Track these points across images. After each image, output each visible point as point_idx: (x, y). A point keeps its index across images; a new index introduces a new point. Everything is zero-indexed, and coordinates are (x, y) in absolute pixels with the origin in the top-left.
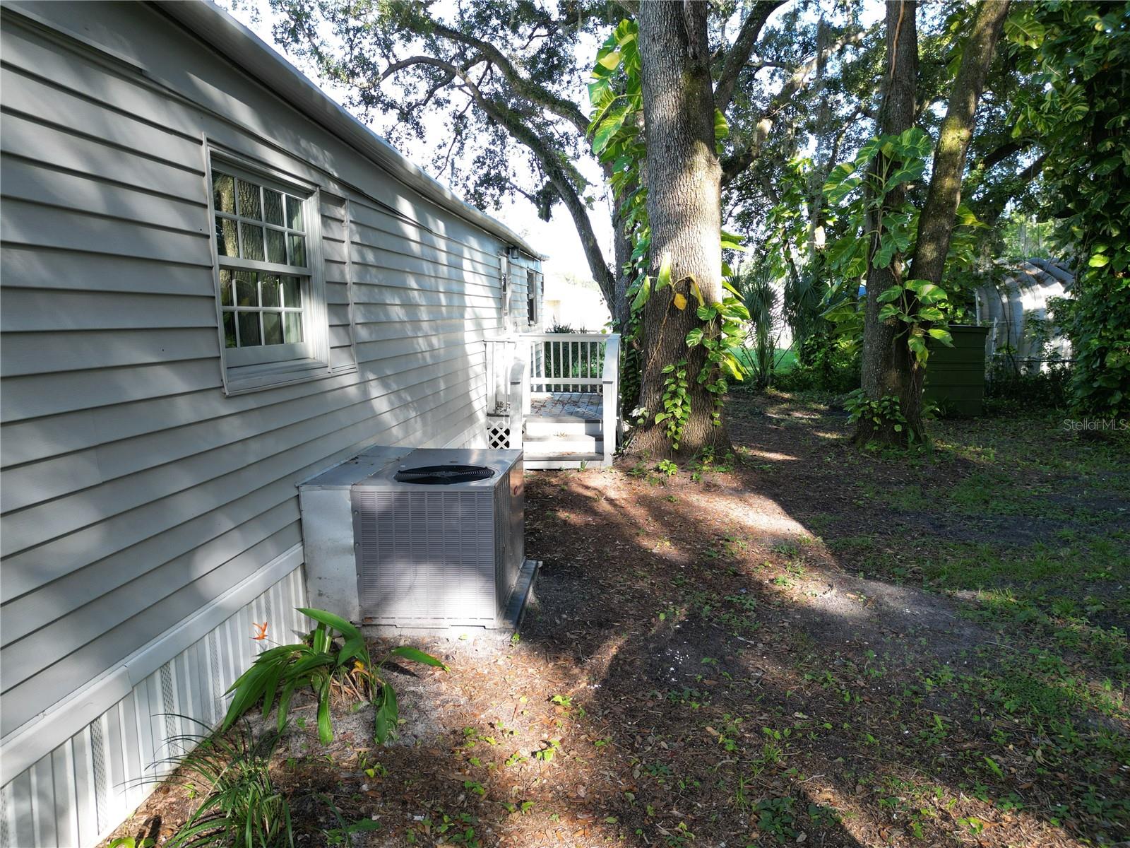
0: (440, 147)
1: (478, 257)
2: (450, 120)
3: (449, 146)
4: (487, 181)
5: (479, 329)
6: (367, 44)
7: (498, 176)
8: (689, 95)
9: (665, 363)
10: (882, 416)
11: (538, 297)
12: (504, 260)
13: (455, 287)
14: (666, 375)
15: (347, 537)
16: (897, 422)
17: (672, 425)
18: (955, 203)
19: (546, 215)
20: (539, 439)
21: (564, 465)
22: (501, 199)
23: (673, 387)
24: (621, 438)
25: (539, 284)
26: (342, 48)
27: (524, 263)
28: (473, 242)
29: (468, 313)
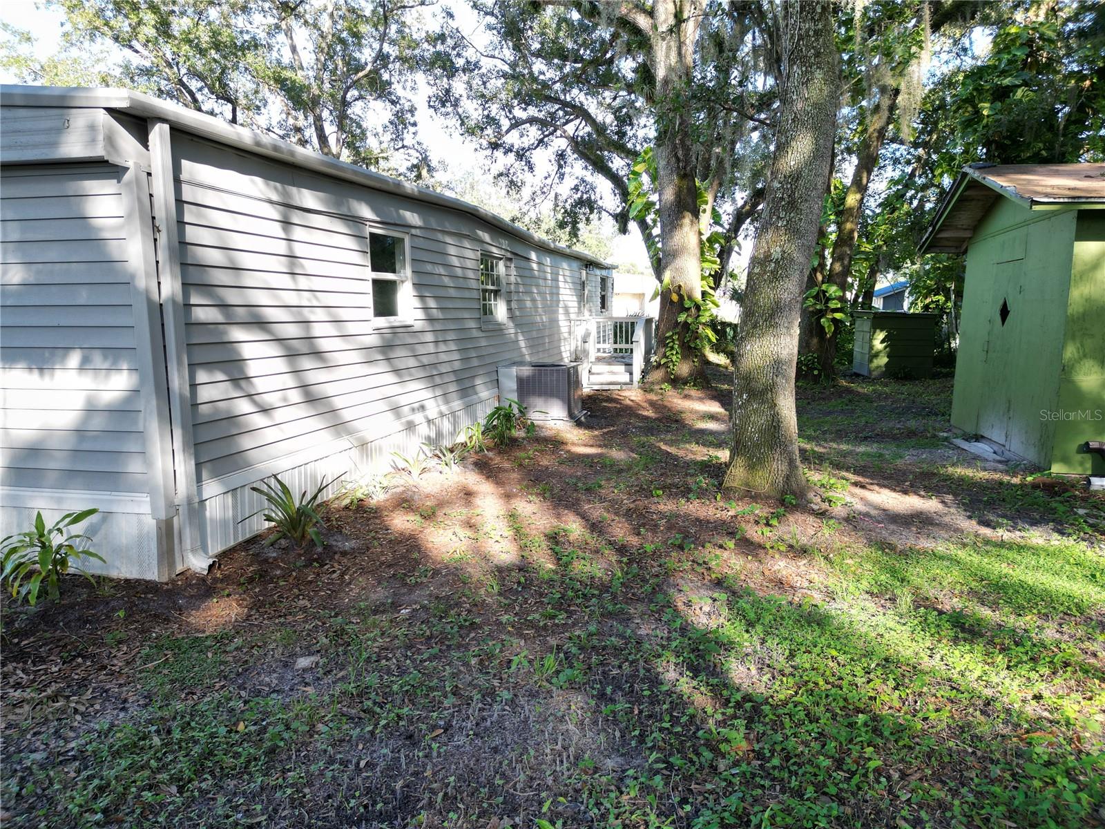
0: (546, 178)
1: (567, 273)
2: (553, 157)
3: (552, 177)
4: (580, 203)
5: (567, 313)
6: (494, 109)
7: (589, 199)
8: (680, 188)
9: (667, 332)
10: (806, 365)
11: (609, 294)
12: (584, 273)
13: (554, 291)
14: (668, 338)
15: (514, 386)
16: (816, 369)
17: (671, 364)
18: (853, 238)
19: (624, 230)
20: (598, 374)
21: (611, 387)
22: (592, 217)
23: (671, 344)
24: (644, 373)
25: (610, 285)
26: (476, 109)
27: (598, 272)
28: (565, 265)
29: (561, 304)
